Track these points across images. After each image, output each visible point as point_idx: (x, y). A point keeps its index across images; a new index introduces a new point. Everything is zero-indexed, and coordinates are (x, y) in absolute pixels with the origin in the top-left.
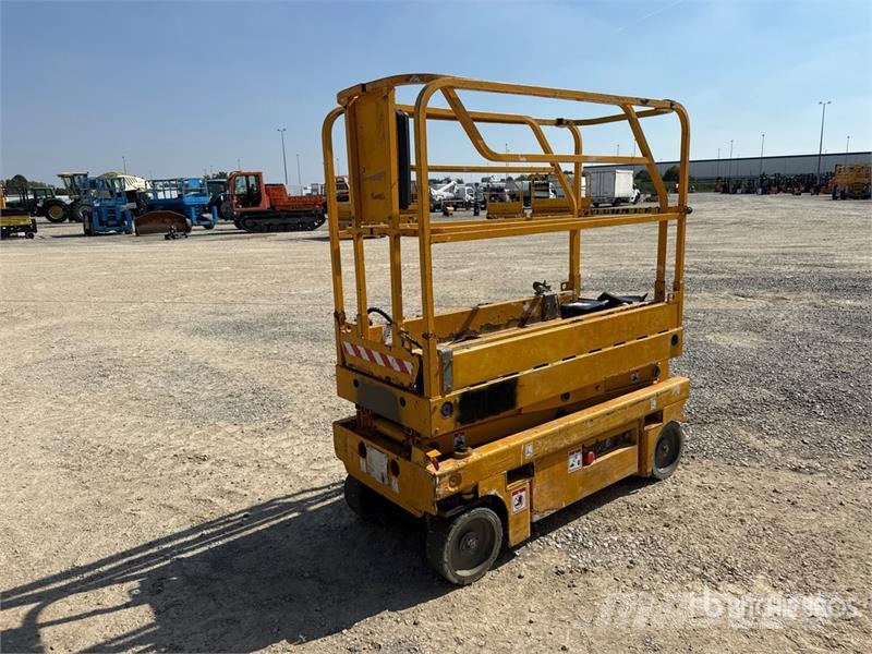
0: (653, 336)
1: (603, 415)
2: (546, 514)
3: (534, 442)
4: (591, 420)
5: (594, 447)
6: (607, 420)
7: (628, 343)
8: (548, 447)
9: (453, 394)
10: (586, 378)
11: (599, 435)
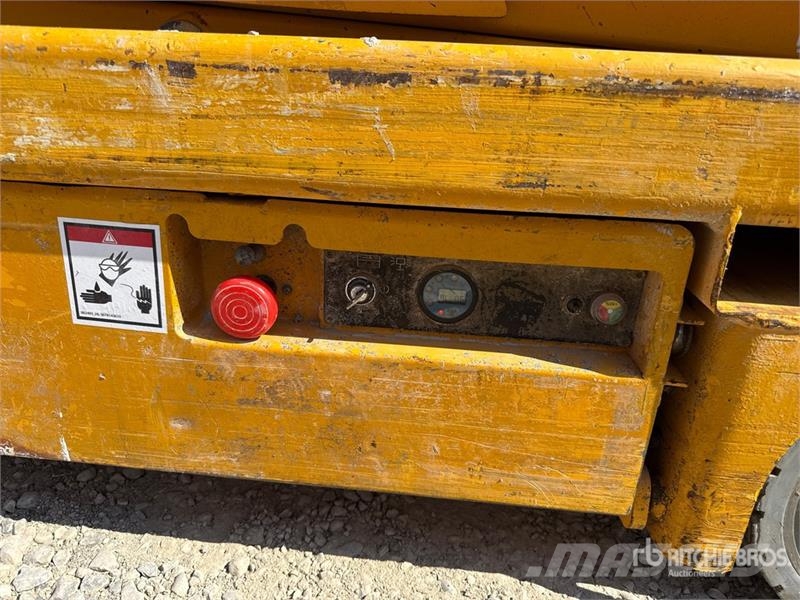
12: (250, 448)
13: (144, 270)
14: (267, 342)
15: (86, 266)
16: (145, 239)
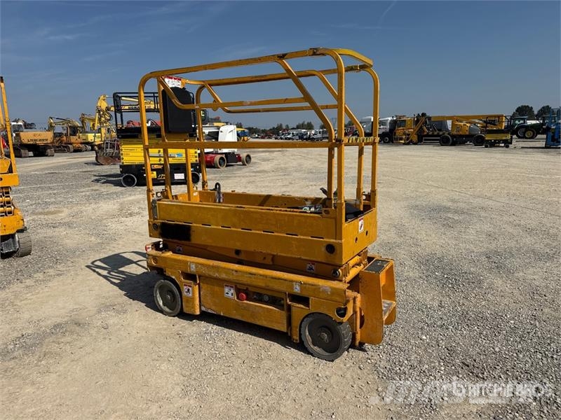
0: (302, 237)
1: (246, 273)
2: (209, 311)
3: (197, 264)
4: (236, 271)
5: (245, 292)
6: (250, 277)
7: (276, 234)
8: (204, 271)
9: (158, 221)
10: (238, 244)
11: (249, 286)
12: (243, 316)
13: (232, 291)
14: (245, 301)
15: (226, 290)
16: (232, 287)
